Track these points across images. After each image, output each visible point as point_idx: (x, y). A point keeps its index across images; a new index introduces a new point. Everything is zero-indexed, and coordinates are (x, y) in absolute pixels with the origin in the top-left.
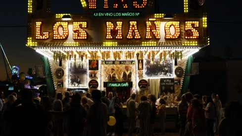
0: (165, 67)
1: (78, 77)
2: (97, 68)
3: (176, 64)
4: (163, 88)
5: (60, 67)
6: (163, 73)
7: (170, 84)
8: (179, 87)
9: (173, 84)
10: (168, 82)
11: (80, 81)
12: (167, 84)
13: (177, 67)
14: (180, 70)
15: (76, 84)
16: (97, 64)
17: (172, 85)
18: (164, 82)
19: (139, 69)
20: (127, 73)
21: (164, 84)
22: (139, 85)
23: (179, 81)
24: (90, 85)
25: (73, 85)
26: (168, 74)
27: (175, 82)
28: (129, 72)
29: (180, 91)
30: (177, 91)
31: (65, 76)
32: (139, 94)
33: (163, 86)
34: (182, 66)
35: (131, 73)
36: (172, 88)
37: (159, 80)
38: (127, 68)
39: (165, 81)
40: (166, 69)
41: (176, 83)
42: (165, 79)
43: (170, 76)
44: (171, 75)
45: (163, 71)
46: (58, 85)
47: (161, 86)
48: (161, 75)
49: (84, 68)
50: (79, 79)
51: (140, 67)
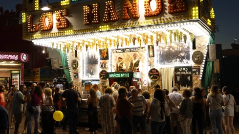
0: (181, 51)
1: (91, 68)
2: (107, 58)
3: (194, 47)
4: (178, 78)
5: (76, 59)
6: (178, 60)
7: (187, 73)
8: (198, 77)
9: (190, 73)
10: (185, 71)
11: (93, 72)
12: (182, 73)
13: (195, 50)
14: (198, 54)
15: (90, 75)
16: (107, 53)
17: (189, 75)
18: (179, 71)
19: (150, 57)
20: (134, 62)
21: (179, 73)
22: (150, 75)
23: (199, 70)
24: (101, 76)
25: (87, 77)
26: (184, 60)
27: (193, 70)
28: (136, 60)
29: (200, 82)
30: (195, 82)
31: (80, 67)
32: (150, 85)
33: (178, 75)
34: (203, 49)
35: (138, 62)
36: (189, 78)
37: (174, 69)
38: (135, 56)
39: (180, 69)
40: (182, 54)
41: (195, 72)
42: (180, 67)
43: (187, 63)
44: (189, 61)
45: (179, 57)
46: (75, 76)
47: (176, 76)
48: (176, 63)
49: (96, 58)
50: (92, 70)
51: (151, 54)
